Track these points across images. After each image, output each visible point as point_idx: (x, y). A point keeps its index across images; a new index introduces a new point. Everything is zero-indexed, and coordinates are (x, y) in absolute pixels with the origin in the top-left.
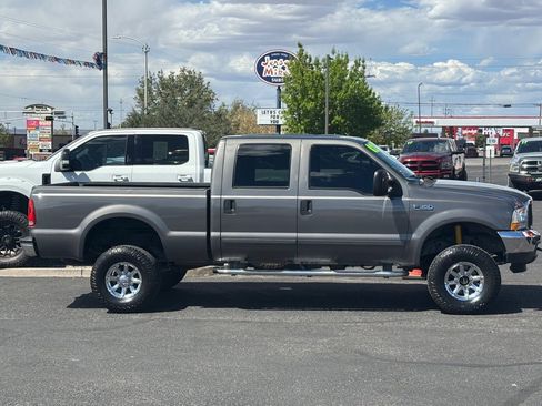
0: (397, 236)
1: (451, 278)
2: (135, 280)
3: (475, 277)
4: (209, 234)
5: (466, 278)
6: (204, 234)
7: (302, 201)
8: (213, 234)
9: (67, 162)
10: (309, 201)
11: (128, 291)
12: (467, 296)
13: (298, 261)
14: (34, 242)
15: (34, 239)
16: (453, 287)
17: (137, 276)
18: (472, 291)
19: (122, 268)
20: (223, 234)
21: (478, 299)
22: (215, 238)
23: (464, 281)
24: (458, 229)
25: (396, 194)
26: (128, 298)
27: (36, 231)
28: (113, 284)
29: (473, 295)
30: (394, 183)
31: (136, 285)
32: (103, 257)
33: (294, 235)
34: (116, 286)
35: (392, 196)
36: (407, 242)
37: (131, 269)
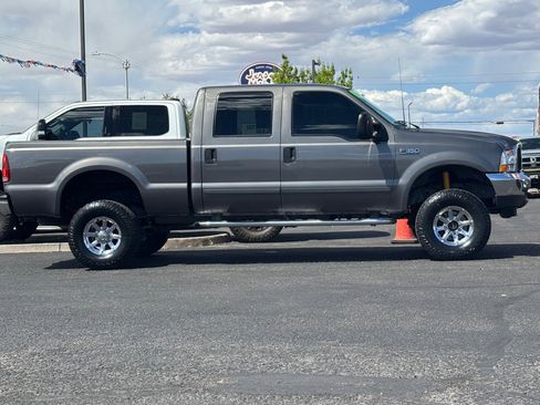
0: (383, 182)
1: (440, 224)
2: (114, 236)
3: (465, 222)
4: (189, 185)
5: (455, 223)
6: (185, 185)
7: (285, 149)
8: (194, 185)
9: (43, 133)
10: (292, 149)
11: (108, 248)
12: (456, 242)
13: (282, 211)
14: (9, 199)
15: (9, 196)
16: (442, 233)
17: (115, 232)
18: (461, 237)
19: (100, 224)
20: (205, 185)
21: (468, 243)
22: (197, 189)
23: (453, 226)
24: (446, 175)
25: (382, 138)
26: (108, 254)
27: (10, 187)
28: (91, 240)
29: (463, 240)
30: (379, 127)
31: (115, 242)
32: (80, 212)
33: (277, 184)
34: (95, 242)
35: (377, 141)
36: (394, 189)
37: (109, 225)
